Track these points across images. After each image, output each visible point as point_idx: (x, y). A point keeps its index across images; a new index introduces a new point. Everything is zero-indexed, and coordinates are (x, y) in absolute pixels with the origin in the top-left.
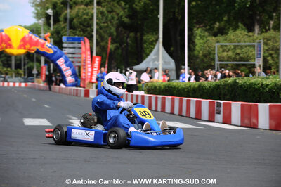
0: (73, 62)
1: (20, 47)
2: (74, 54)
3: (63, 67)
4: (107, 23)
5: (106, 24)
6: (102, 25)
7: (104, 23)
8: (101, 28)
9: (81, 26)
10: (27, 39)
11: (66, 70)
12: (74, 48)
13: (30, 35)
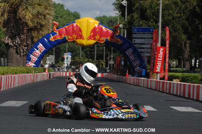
0: (142, 52)
1: (90, 38)
2: (144, 44)
3: (132, 57)
4: (180, 13)
5: (179, 15)
6: (175, 15)
7: (177, 13)
8: (173, 18)
9: (154, 17)
10: (97, 30)
11: (134, 60)
12: (145, 38)
13: (101, 26)
